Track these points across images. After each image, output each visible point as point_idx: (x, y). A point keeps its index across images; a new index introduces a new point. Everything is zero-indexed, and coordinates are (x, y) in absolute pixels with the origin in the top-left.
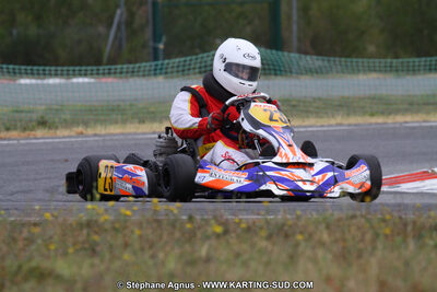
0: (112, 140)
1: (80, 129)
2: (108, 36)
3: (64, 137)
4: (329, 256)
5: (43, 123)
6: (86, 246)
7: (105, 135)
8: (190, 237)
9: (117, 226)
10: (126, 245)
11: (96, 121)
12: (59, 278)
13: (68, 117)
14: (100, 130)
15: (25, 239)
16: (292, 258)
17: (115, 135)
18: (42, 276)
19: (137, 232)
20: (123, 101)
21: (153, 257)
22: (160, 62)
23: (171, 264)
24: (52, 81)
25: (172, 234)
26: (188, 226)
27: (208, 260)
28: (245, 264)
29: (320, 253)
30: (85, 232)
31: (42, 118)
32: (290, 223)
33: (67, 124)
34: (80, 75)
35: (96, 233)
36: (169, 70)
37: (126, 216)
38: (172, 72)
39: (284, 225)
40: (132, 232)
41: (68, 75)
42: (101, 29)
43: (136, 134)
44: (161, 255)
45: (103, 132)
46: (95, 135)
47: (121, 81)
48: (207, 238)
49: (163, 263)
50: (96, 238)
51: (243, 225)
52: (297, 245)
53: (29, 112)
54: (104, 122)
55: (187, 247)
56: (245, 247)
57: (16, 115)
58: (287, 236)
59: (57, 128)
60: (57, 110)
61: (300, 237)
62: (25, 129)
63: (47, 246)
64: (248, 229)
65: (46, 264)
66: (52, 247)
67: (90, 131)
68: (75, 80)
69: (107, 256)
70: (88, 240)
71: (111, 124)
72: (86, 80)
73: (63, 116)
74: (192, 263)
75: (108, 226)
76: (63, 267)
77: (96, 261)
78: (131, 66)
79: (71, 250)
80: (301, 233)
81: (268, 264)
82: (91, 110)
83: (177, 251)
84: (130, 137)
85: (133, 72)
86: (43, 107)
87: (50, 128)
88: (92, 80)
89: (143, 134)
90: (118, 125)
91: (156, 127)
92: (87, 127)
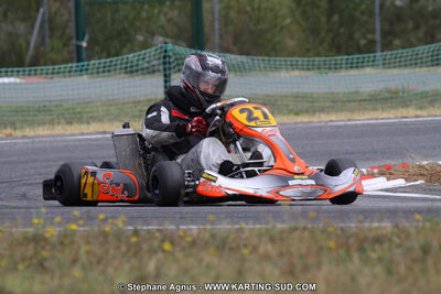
0: (42, 142)
1: (8, 131)
2: (30, 32)
4: (277, 272)
6: (35, 261)
7: (32, 137)
8: (136, 251)
10: (74, 261)
14: (29, 132)
16: (240, 276)
17: (43, 136)
20: (50, 101)
21: (104, 272)
25: (118, 248)
26: (134, 239)
29: (268, 268)
30: (31, 246)
32: (233, 236)
34: (7, 76)
35: (43, 248)
37: (73, 231)
39: (227, 237)
42: (22, 27)
44: (110, 271)
45: (32, 134)
46: (24, 137)
47: (46, 81)
48: (152, 252)
50: (45, 254)
51: (189, 239)
52: (243, 260)
54: (32, 124)
55: (134, 262)
56: (192, 261)
58: (231, 250)
61: (245, 251)
64: (194, 243)
66: (3, 263)
67: (18, 133)
69: (57, 274)
70: (36, 254)
71: (39, 125)
72: (12, 80)
74: (142, 279)
76: (13, 284)
77: (47, 278)
79: (21, 267)
80: (246, 246)
82: (17, 111)
83: (126, 266)
84: (59, 139)
88: (18, 80)
89: (72, 135)
90: (46, 127)
91: (84, 128)
92: (15, 129)
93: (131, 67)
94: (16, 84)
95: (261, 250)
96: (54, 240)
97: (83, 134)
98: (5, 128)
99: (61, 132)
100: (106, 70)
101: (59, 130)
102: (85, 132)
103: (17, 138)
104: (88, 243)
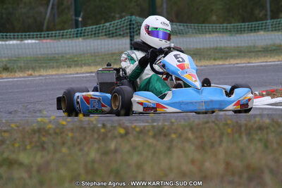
0: (50, 78)
1: (30, 72)
2: (46, 13)
3: (20, 77)
4: (193, 148)
5: (6, 69)
6: (38, 144)
7: (46, 76)
8: (104, 137)
9: (57, 131)
10: (63, 143)
11: (40, 67)
12: (21, 164)
13: (22, 65)
14: (43, 72)
16: (169, 149)
17: (52, 75)
18: (11, 163)
19: (70, 134)
20: (58, 54)
21: (81, 150)
22: (80, 29)
23: (93, 155)
24: (11, 42)
25: (92, 135)
26: (103, 130)
27: (116, 151)
28: (140, 153)
29: (187, 145)
30: (37, 135)
31: (6, 65)
32: (166, 128)
33: (22, 69)
34: (29, 38)
35: (44, 136)
36: (86, 34)
37: (63, 125)
38: (88, 35)
39: (163, 128)
40: (67, 135)
41: (22, 39)
42: (42, 9)
43: (66, 74)
44: (86, 149)
45: (45, 74)
46: (40, 76)
47: (55, 41)
48: (116, 137)
49: (87, 154)
50: (44, 139)
51: (138, 129)
52: (172, 141)
54: (45, 68)
55: (102, 144)
56: (139, 143)
58: (165, 136)
59: (15, 72)
60: (15, 60)
61: (174, 136)
63: (13, 145)
64: (141, 132)
65: (13, 156)
66: (17, 145)
67: (37, 74)
68: (26, 42)
69: (52, 150)
71: (50, 68)
72: (33, 41)
73: (19, 65)
74: (106, 153)
75: (51, 131)
76: (24, 158)
77: (45, 153)
79: (28, 147)
80: (174, 133)
81: (154, 153)
82: (36, 61)
83: (96, 146)
84: (62, 77)
85: (63, 35)
86: (7, 59)
87: (11, 72)
88: (37, 41)
89: (71, 74)
90: (53, 70)
91: (78, 69)
92: (34, 71)
95: (184, 135)
97: (77, 73)
98: (28, 70)
99: (64, 72)
101: (62, 71)
102: (79, 72)
103: (35, 76)
104: (73, 132)
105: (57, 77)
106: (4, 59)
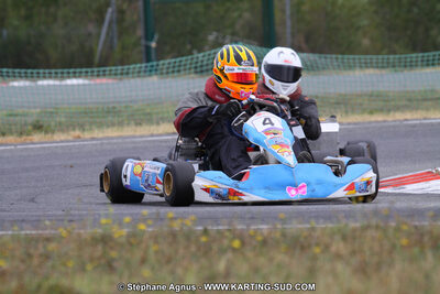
0: (109, 144)
1: (77, 133)
2: (99, 35)
3: (62, 142)
5: (38, 127)
6: (103, 261)
7: (101, 139)
8: (206, 251)
9: (132, 240)
10: (143, 261)
11: (91, 124)
13: (63, 120)
14: (98, 134)
15: (41, 255)
16: (312, 274)
17: (112, 138)
19: (153, 248)
20: (119, 102)
21: (173, 272)
22: (154, 63)
23: (191, 279)
25: (187, 247)
26: (204, 239)
27: (227, 275)
29: (340, 267)
30: (100, 247)
31: (38, 122)
32: (305, 234)
34: (75, 77)
35: (112, 248)
36: (164, 71)
38: (167, 73)
39: (299, 236)
40: (147, 247)
41: (63, 78)
42: (91, 28)
43: (134, 137)
44: (179, 271)
45: (101, 135)
46: (93, 139)
48: (222, 251)
50: (114, 254)
51: (260, 238)
52: (314, 258)
53: (24, 115)
54: (100, 126)
55: (204, 262)
56: (262, 260)
57: (12, 118)
58: (303, 248)
59: (53, 132)
60: (51, 113)
61: (317, 250)
62: (21, 134)
63: (64, 265)
64: (264, 242)
65: (65, 282)
66: (71, 264)
67: (87, 135)
70: (104, 254)
71: (108, 126)
72: (80, 81)
73: (58, 119)
77: (115, 278)
78: (126, 67)
79: (89, 267)
80: (317, 245)
82: (86, 113)
83: (195, 267)
84: (128, 140)
86: (38, 110)
87: (46, 132)
88: (86, 82)
89: (141, 137)
90: (115, 128)
92: (84, 130)
93: (202, 66)
94: (84, 85)
95: (333, 248)
96: (123, 240)
97: (152, 135)
98: (74, 129)
99: (131, 133)
100: (176, 71)
101: (128, 131)
102: (155, 132)
103: (85, 140)
104: (156, 242)
105: (120, 141)
106: (33, 110)
